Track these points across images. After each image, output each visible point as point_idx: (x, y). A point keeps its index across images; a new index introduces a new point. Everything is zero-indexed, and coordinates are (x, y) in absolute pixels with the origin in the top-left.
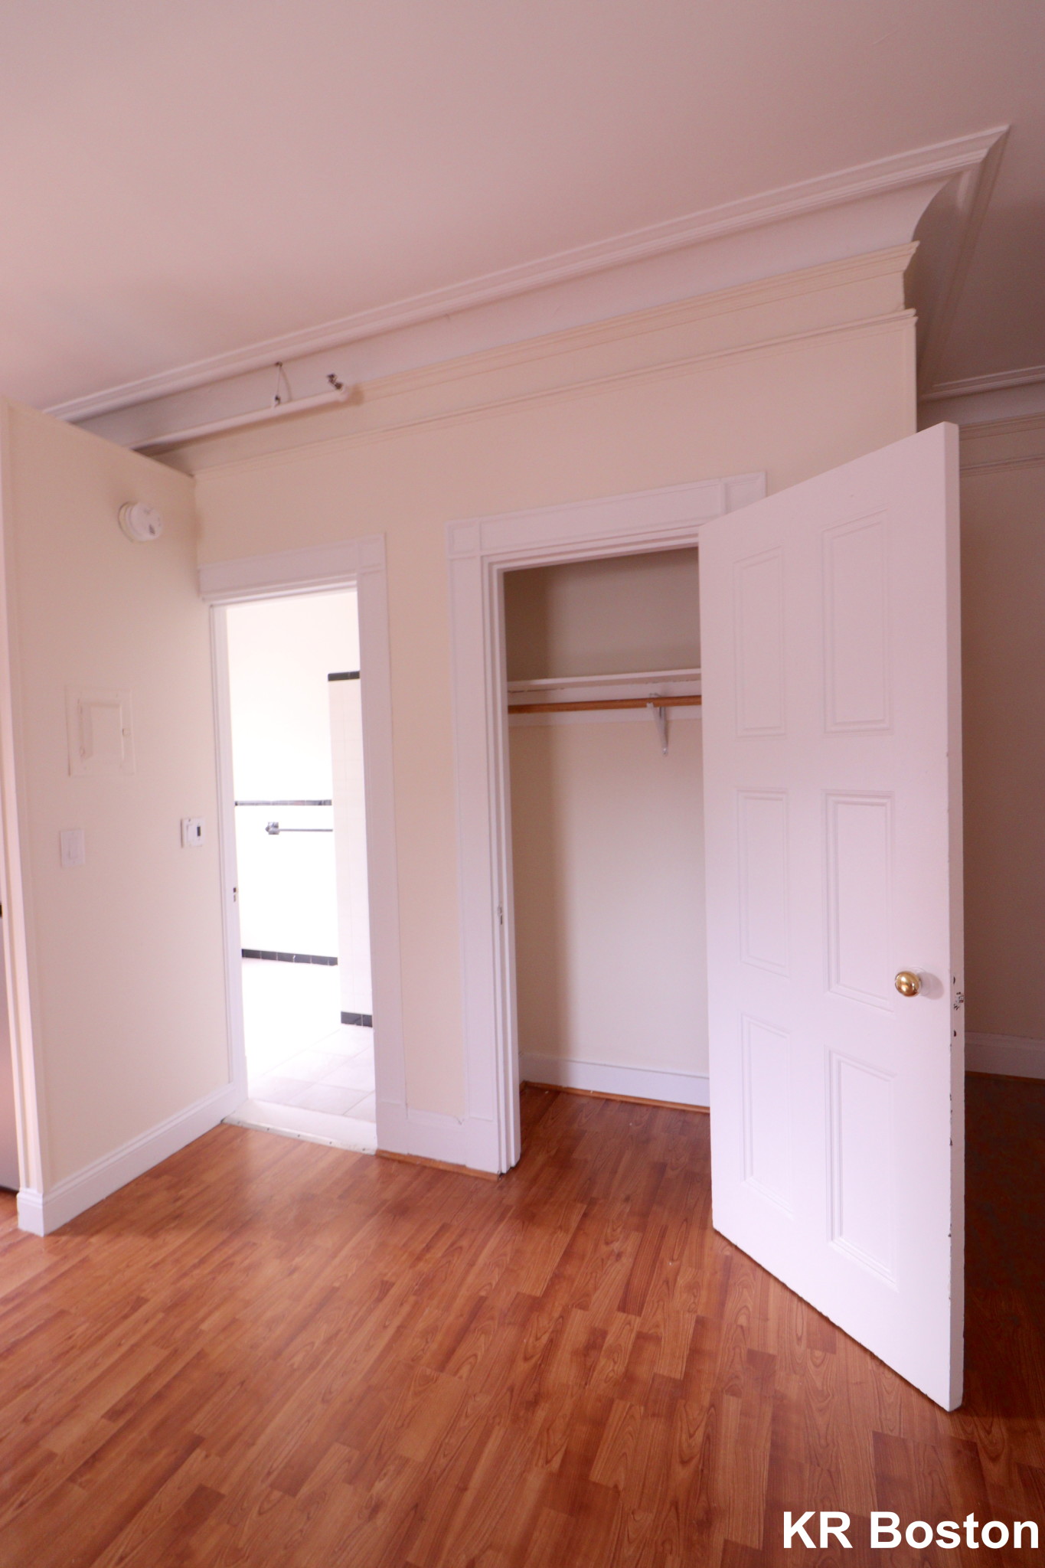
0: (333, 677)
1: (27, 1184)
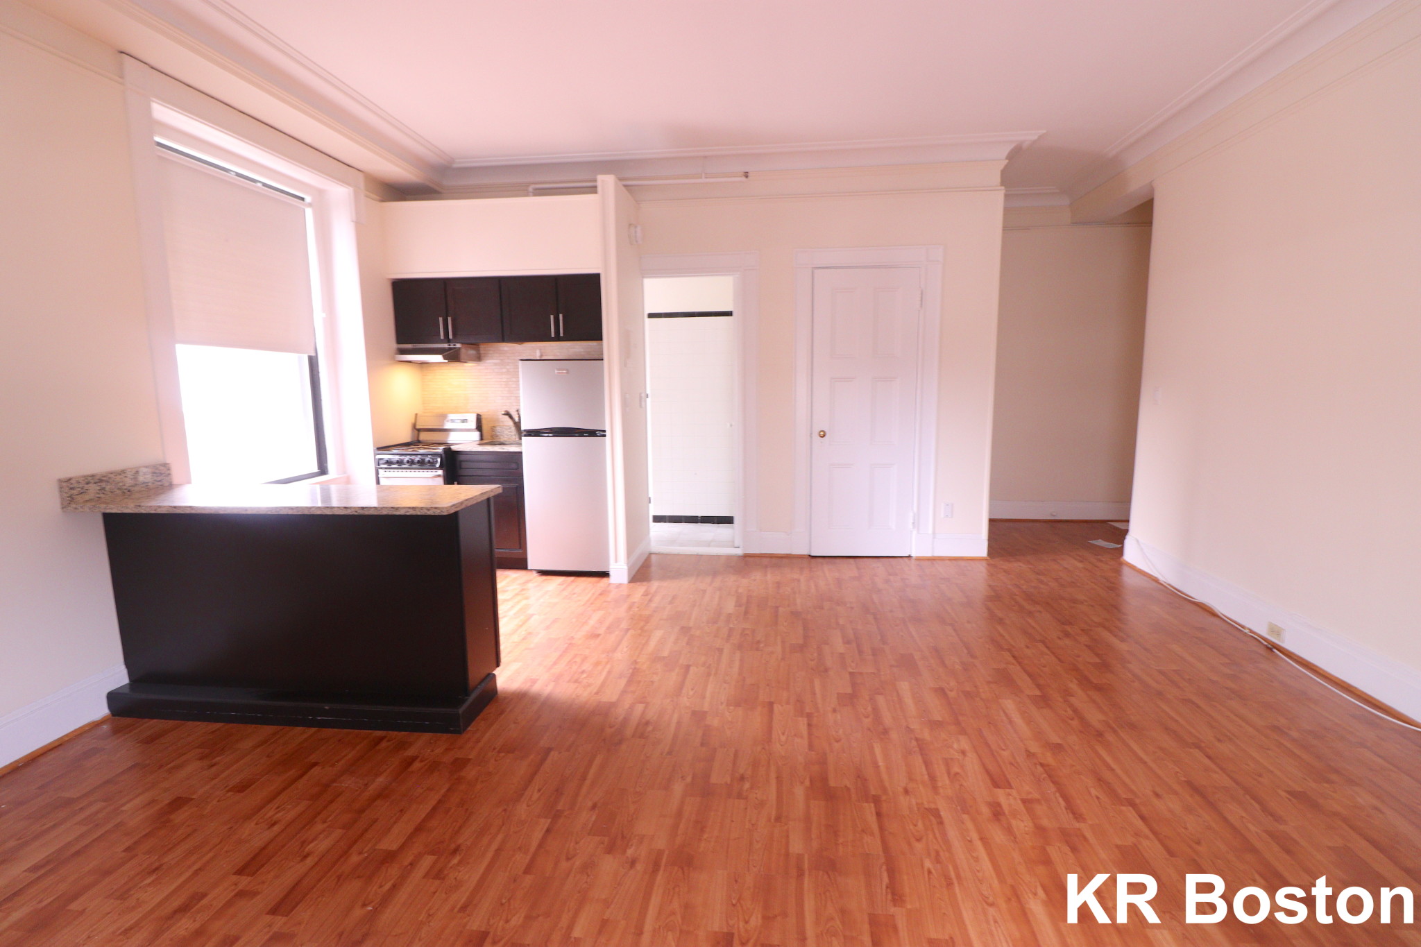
1: (616, 561)
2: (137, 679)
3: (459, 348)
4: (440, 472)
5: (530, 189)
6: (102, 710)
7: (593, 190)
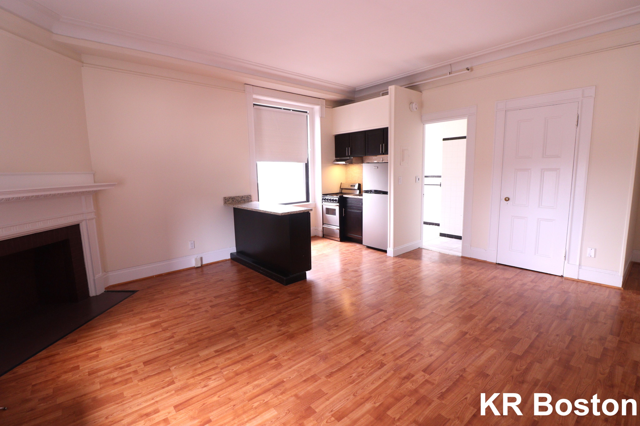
0: (444, 139)
1: (390, 247)
2: (238, 252)
3: (352, 159)
4: (338, 204)
5: (381, 94)
6: (229, 257)
7: (387, 93)
